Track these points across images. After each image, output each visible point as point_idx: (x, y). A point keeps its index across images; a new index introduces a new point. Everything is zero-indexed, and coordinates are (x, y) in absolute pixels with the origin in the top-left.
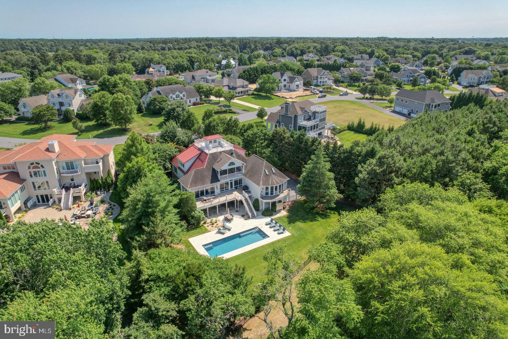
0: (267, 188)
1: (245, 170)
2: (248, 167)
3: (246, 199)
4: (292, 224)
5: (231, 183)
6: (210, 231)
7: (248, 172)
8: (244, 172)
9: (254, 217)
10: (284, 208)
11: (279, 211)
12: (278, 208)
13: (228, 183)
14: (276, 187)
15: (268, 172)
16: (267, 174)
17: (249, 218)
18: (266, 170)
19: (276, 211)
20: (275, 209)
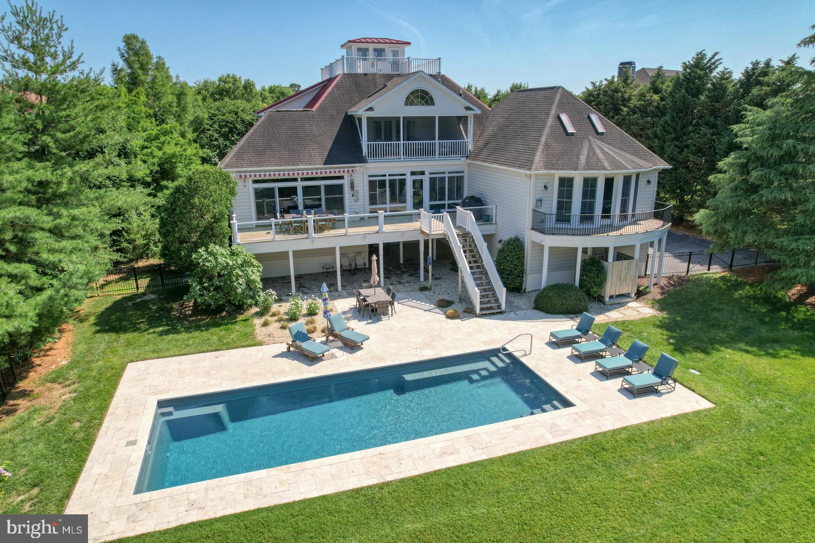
0: (566, 184)
1: (475, 141)
2: (490, 130)
3: (465, 236)
4: (701, 355)
5: (417, 185)
6: (261, 344)
7: (486, 144)
8: (470, 147)
9: (491, 310)
10: (640, 294)
11: (620, 300)
12: (610, 289)
13: (403, 183)
14: (609, 182)
15: (574, 125)
16: (571, 130)
17: (470, 312)
18: (564, 118)
19: (600, 299)
20: (601, 284)
